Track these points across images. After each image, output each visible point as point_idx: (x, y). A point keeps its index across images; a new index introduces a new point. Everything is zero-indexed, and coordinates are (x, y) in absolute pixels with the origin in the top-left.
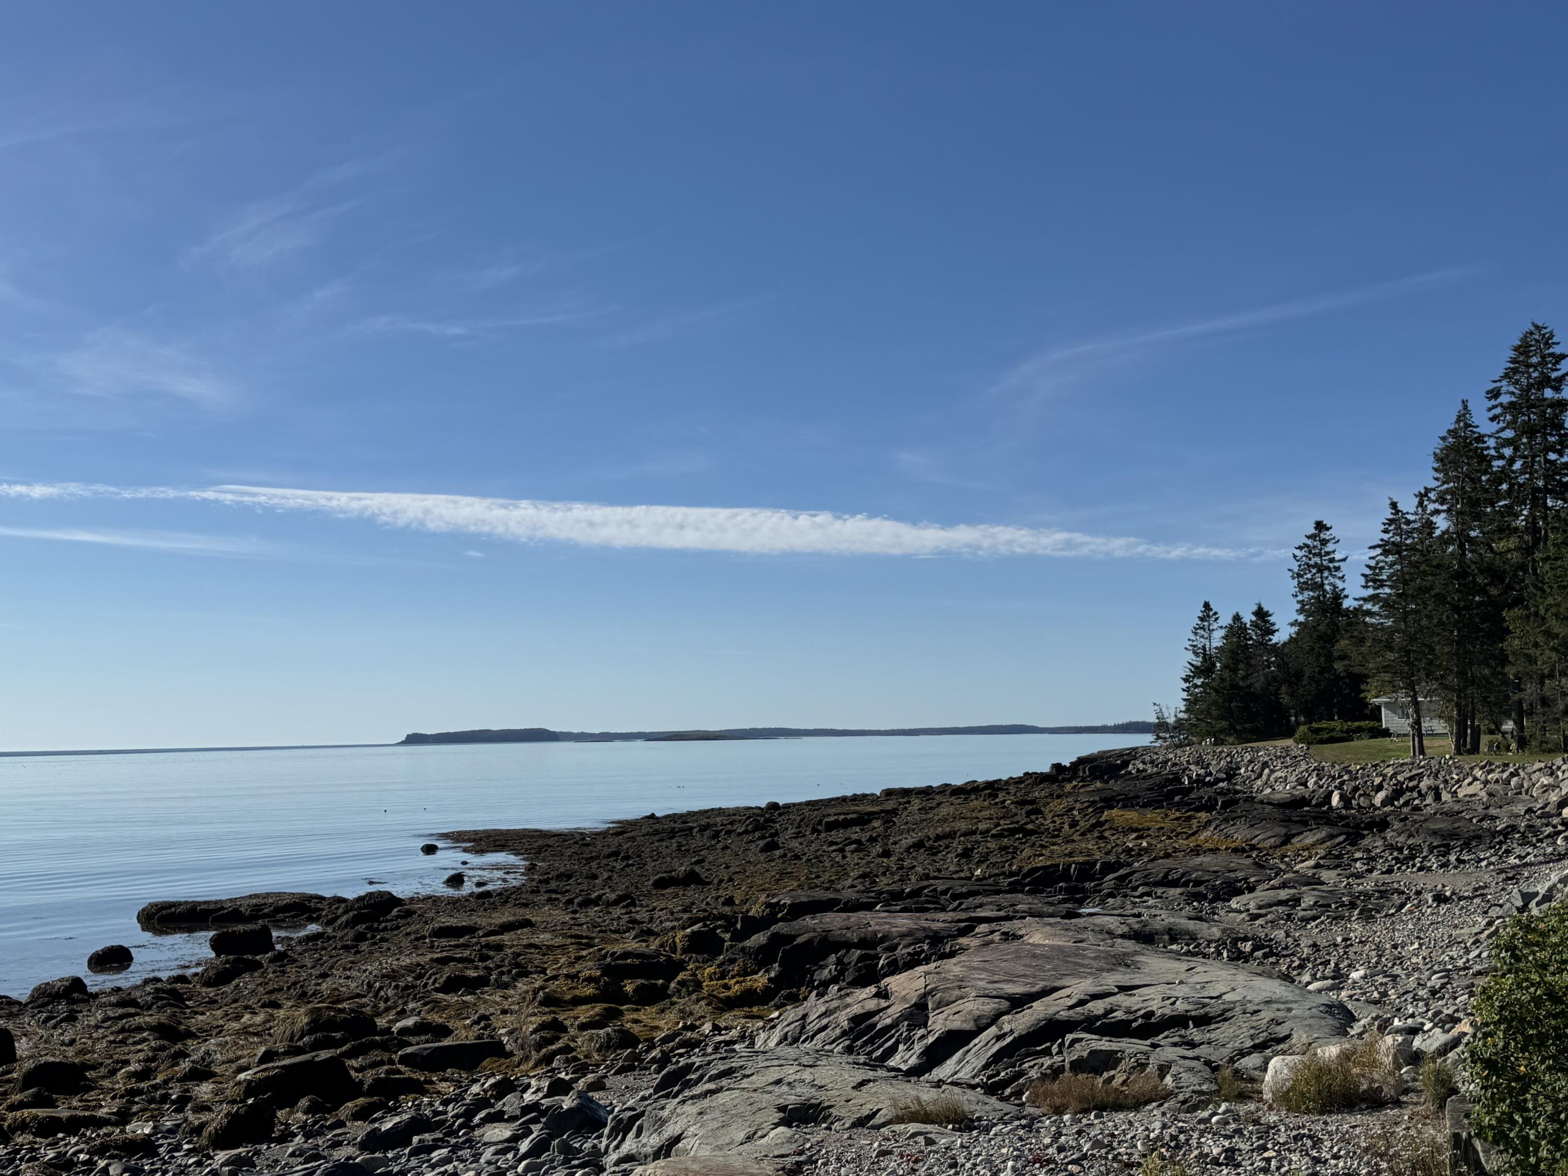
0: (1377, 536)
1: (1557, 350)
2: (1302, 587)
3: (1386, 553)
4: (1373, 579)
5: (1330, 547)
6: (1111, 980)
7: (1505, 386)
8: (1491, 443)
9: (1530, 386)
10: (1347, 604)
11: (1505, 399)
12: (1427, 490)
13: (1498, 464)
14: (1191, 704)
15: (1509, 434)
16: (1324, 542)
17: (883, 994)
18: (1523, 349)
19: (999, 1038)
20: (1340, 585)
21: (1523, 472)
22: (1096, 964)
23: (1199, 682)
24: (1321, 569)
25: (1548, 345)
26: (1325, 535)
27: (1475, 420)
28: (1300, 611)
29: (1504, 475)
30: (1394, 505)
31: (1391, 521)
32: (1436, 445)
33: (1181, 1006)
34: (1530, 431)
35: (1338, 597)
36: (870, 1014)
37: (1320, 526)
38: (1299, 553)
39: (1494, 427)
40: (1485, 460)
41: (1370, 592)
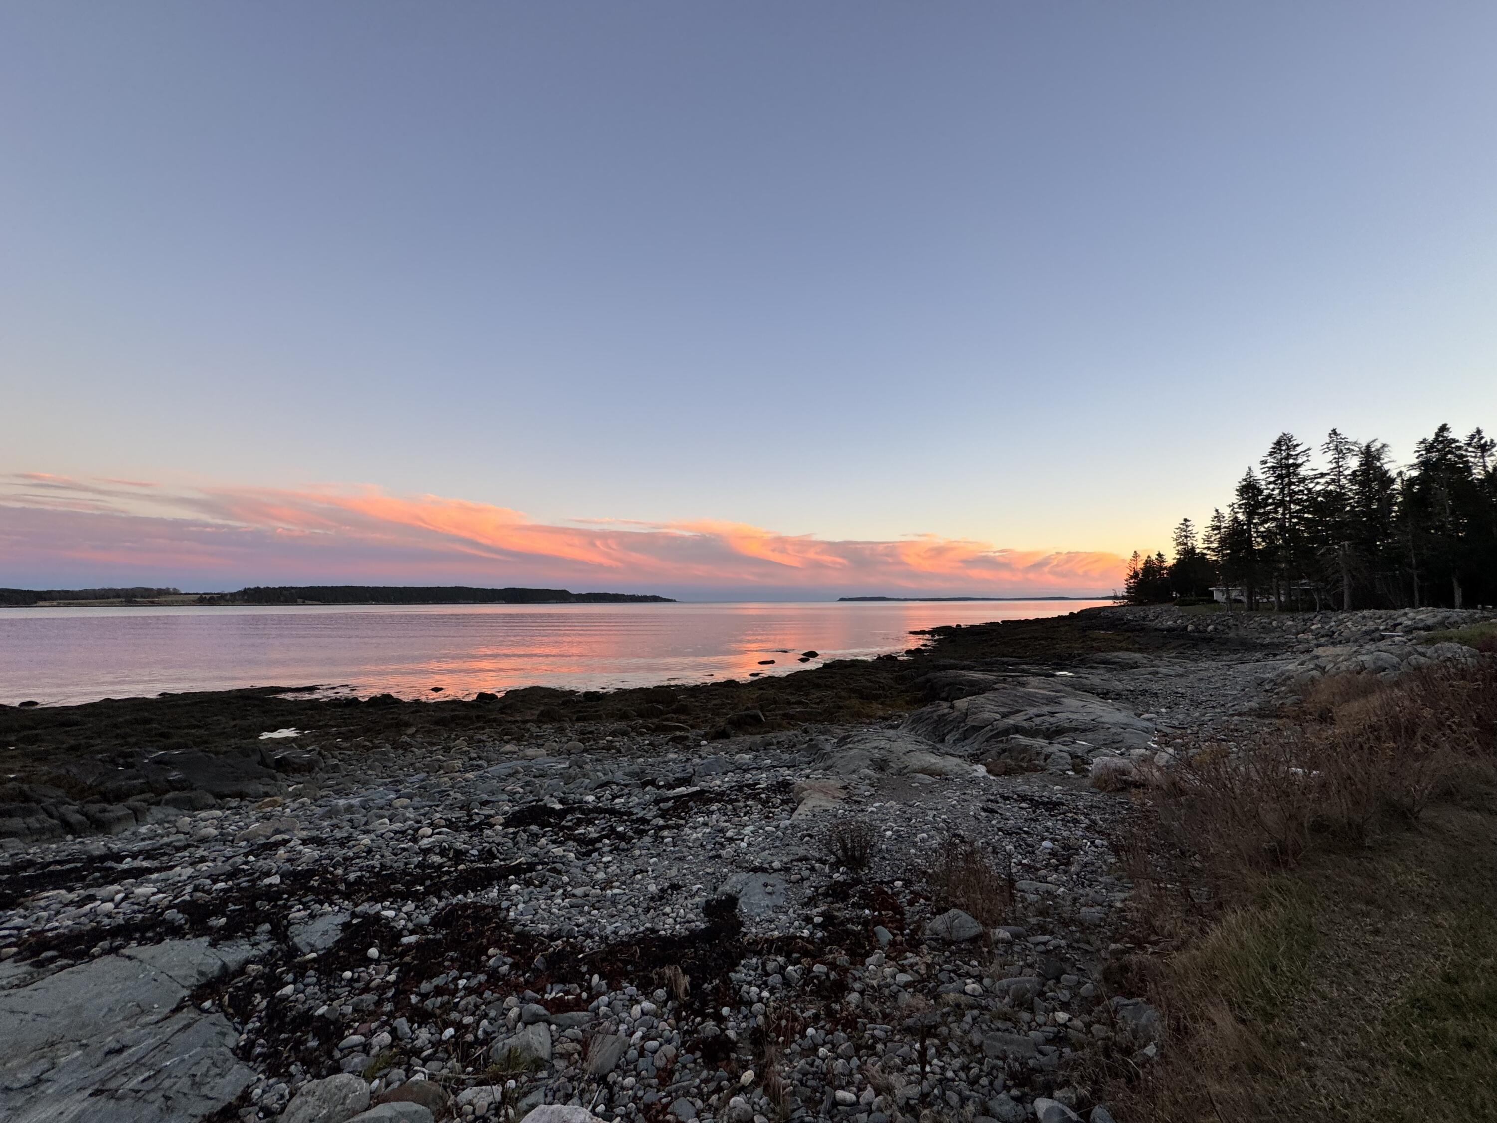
0: (1209, 523)
1: (1295, 443)
2: (1179, 544)
3: (1213, 530)
4: (1208, 540)
5: (1190, 528)
6: (1046, 709)
7: (1270, 459)
8: (1264, 483)
9: (1282, 459)
10: (1197, 551)
11: (1269, 465)
12: (1233, 504)
13: (1266, 492)
14: (1129, 589)
15: (1272, 479)
16: (1187, 526)
17: (952, 707)
18: (1279, 443)
19: (991, 730)
20: (1195, 543)
21: (1279, 494)
22: (1041, 701)
23: (1132, 581)
24: (1186, 537)
25: (1290, 441)
26: (1188, 523)
27: (1254, 474)
28: (1177, 553)
29: (1270, 496)
30: (1217, 510)
31: (1215, 517)
32: (1237, 485)
33: (1074, 724)
34: (1280, 477)
35: (1193, 548)
36: (944, 715)
37: (1186, 520)
38: (1177, 531)
39: (1264, 476)
40: (1261, 491)
41: (1206, 545)
